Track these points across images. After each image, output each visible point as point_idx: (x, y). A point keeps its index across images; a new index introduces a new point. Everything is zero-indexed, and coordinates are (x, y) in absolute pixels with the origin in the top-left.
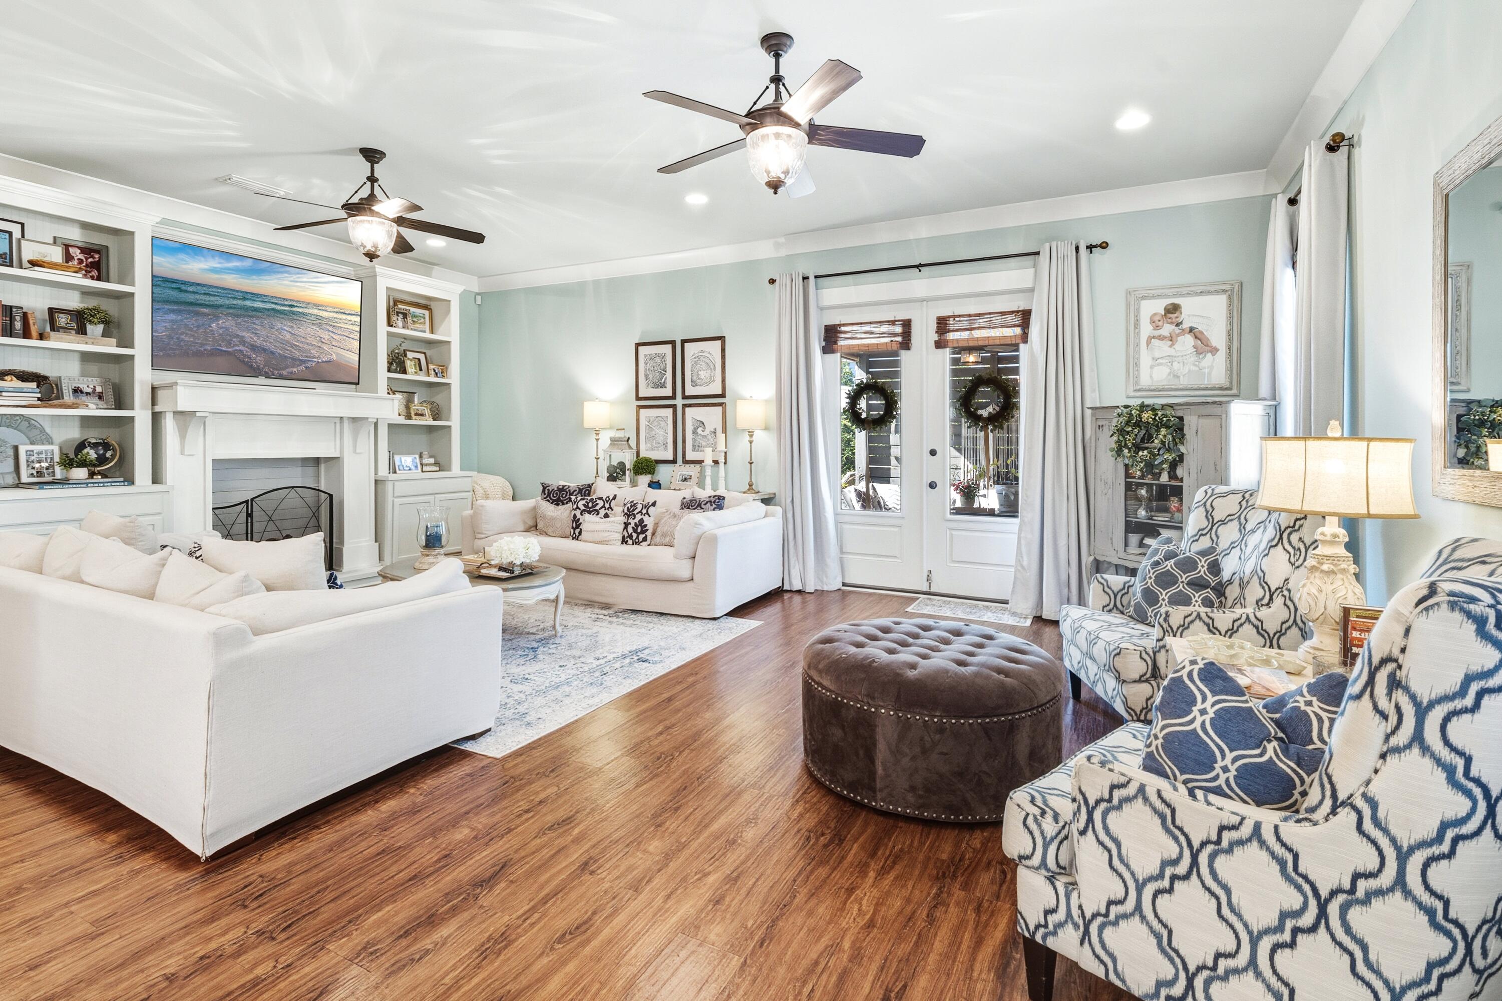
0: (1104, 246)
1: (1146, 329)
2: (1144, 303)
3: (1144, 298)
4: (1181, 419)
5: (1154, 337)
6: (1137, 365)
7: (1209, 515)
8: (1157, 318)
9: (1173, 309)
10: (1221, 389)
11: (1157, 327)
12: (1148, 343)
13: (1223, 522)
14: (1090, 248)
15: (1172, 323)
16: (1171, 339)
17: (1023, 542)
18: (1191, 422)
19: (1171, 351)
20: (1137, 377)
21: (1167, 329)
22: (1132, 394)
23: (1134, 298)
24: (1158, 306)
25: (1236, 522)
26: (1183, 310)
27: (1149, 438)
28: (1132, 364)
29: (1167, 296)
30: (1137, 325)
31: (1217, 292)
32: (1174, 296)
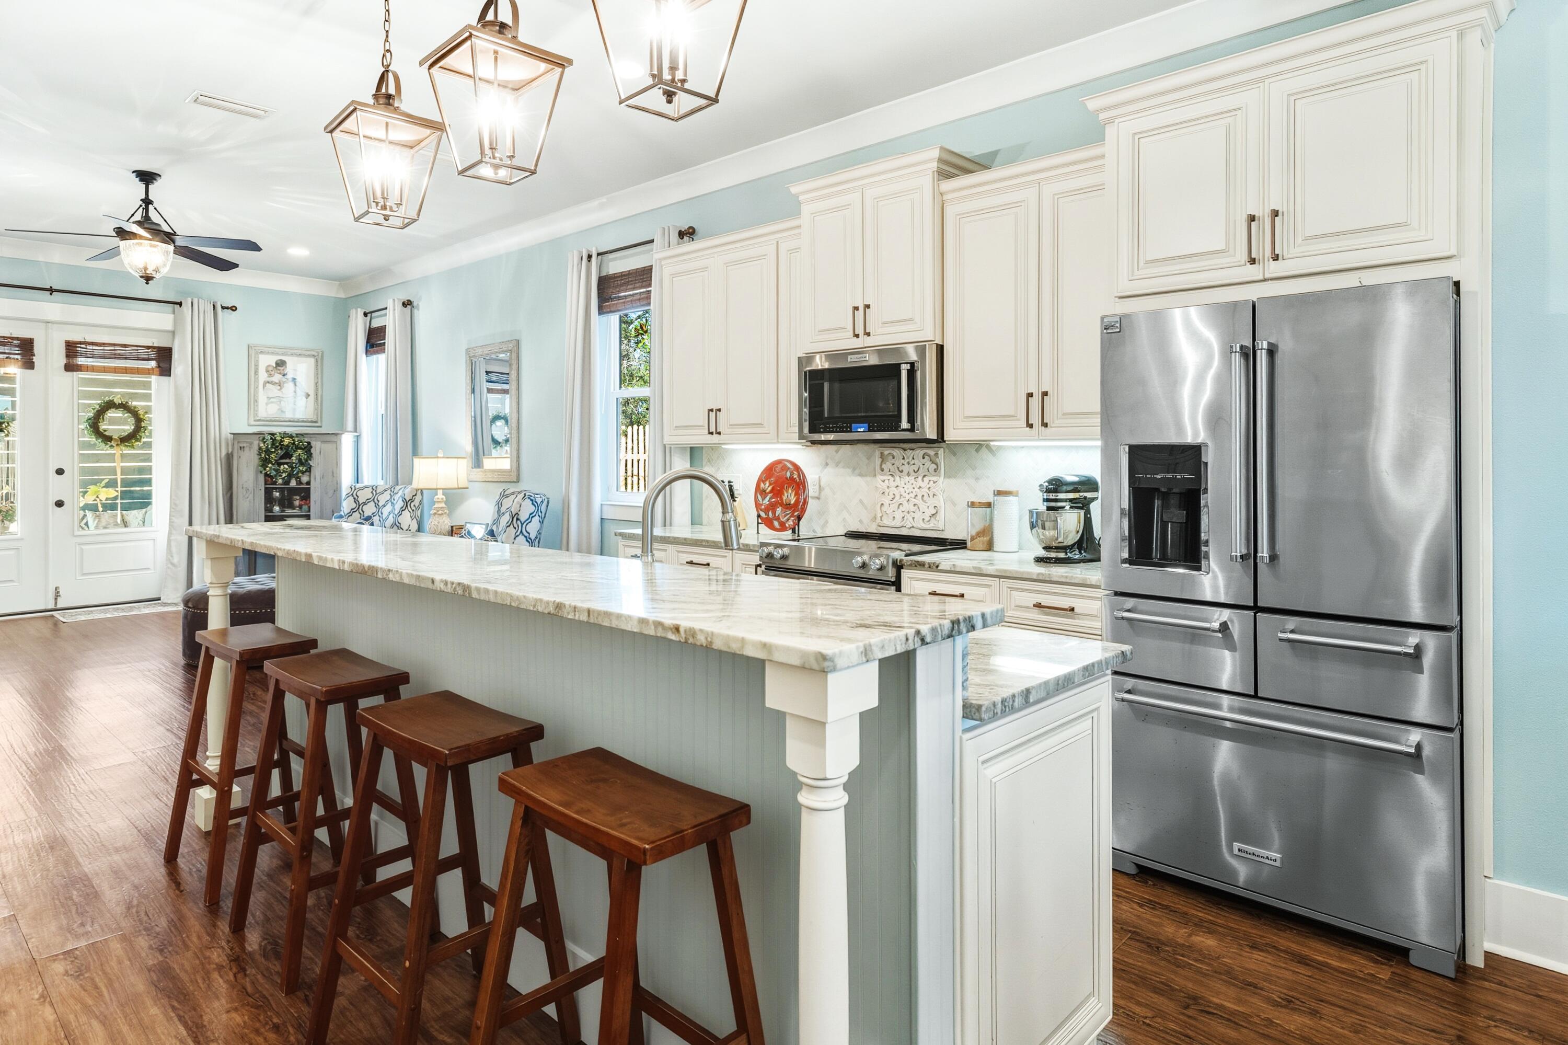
0: (234, 309)
1: (263, 376)
2: (261, 357)
3: (262, 352)
4: (309, 443)
5: (268, 382)
6: (256, 401)
7: (356, 501)
8: (270, 369)
9: (280, 364)
10: (312, 422)
11: (270, 375)
12: (264, 386)
13: (365, 504)
14: (223, 308)
15: (280, 374)
16: (280, 384)
17: (173, 544)
18: (317, 446)
19: (279, 394)
20: (256, 411)
21: (277, 378)
22: (253, 423)
23: (253, 352)
24: (272, 360)
25: (372, 503)
26: (288, 365)
27: (288, 455)
28: (252, 402)
29: (277, 354)
30: (256, 372)
31: (309, 356)
32: (283, 354)
